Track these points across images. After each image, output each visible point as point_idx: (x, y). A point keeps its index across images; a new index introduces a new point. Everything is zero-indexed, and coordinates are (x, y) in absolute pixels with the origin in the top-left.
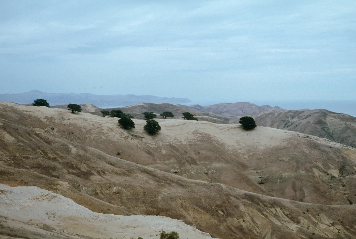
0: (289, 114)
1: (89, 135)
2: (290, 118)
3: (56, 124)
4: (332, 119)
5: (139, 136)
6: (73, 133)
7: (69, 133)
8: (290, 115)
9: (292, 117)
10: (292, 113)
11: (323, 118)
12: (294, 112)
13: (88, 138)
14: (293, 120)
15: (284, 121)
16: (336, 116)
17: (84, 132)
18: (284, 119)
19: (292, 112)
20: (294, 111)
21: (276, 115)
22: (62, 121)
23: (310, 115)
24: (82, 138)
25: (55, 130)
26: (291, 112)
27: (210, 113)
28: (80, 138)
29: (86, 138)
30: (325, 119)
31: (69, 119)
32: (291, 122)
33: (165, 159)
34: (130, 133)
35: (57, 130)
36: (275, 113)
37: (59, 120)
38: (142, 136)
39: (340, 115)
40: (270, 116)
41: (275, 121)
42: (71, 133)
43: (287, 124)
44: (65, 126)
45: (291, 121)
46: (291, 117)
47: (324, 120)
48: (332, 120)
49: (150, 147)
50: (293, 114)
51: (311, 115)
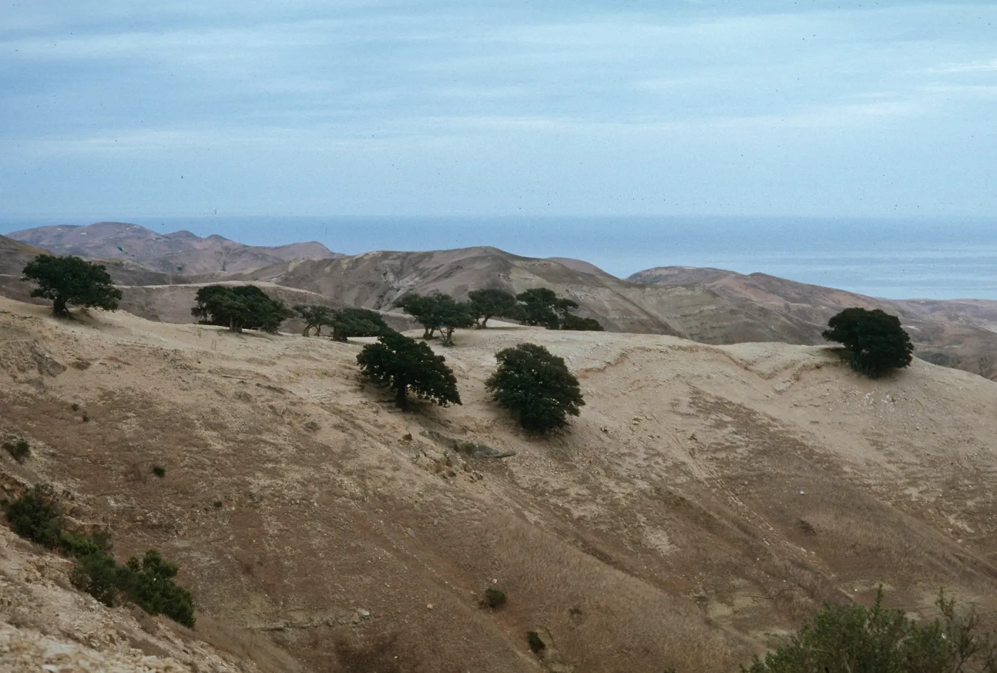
0: (386, 262)
1: (259, 474)
2: (391, 277)
3: (15, 403)
4: (529, 277)
5: (483, 448)
6: (159, 472)
7: (134, 476)
8: (391, 266)
9: (398, 273)
10: (395, 259)
11: (502, 275)
12: (399, 257)
13: (262, 498)
14: (401, 282)
15: (373, 285)
16: (527, 267)
17: (226, 455)
18: (373, 278)
19: (394, 257)
20: (399, 254)
21: (345, 267)
22: (47, 381)
23: (458, 268)
24: (229, 500)
25: (34, 453)
26: (390, 257)
27: (124, 263)
28: (218, 505)
29: (252, 500)
30: (506, 277)
31: (81, 365)
32: (398, 290)
33: (702, 593)
34: (438, 435)
35: (53, 455)
36: (342, 262)
37: (21, 376)
38: (502, 449)
39: (537, 264)
40: (328, 269)
41: (346, 286)
42: (145, 468)
43: (385, 293)
44: (86, 419)
45: (396, 285)
46: (393, 272)
47: (505, 282)
48: (528, 282)
49: (576, 513)
50: (398, 263)
51: (461, 267)
